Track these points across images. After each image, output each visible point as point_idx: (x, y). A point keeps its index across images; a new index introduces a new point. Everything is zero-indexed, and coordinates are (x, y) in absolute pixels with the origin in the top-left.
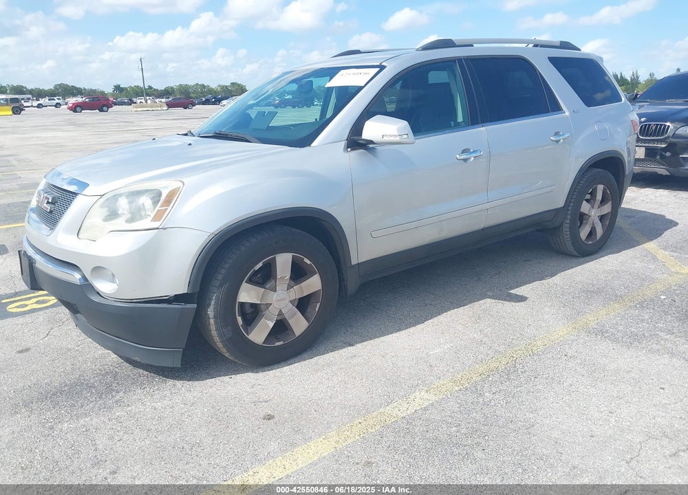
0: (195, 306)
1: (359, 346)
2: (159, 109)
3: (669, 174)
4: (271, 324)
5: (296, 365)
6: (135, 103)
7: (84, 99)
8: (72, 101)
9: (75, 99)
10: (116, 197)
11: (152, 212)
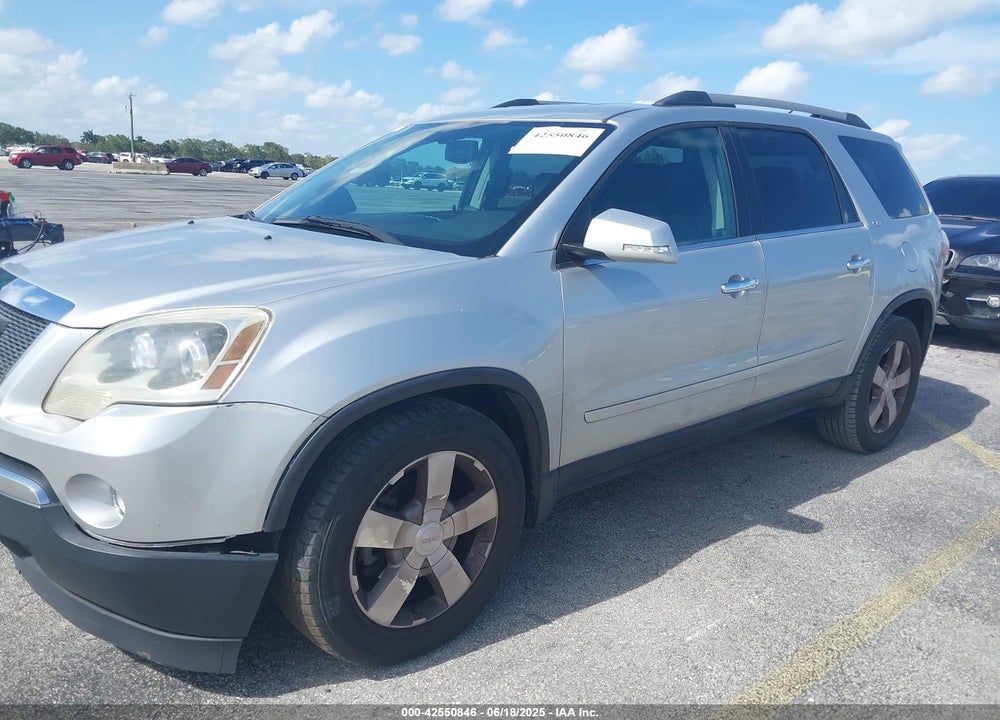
0: (275, 556)
1: (557, 622)
2: (155, 172)
3: (948, 324)
4: (409, 587)
5: (449, 663)
6: (117, 160)
7: (36, 148)
8: (17, 150)
9: (23, 148)
10: (131, 333)
11: (205, 370)
